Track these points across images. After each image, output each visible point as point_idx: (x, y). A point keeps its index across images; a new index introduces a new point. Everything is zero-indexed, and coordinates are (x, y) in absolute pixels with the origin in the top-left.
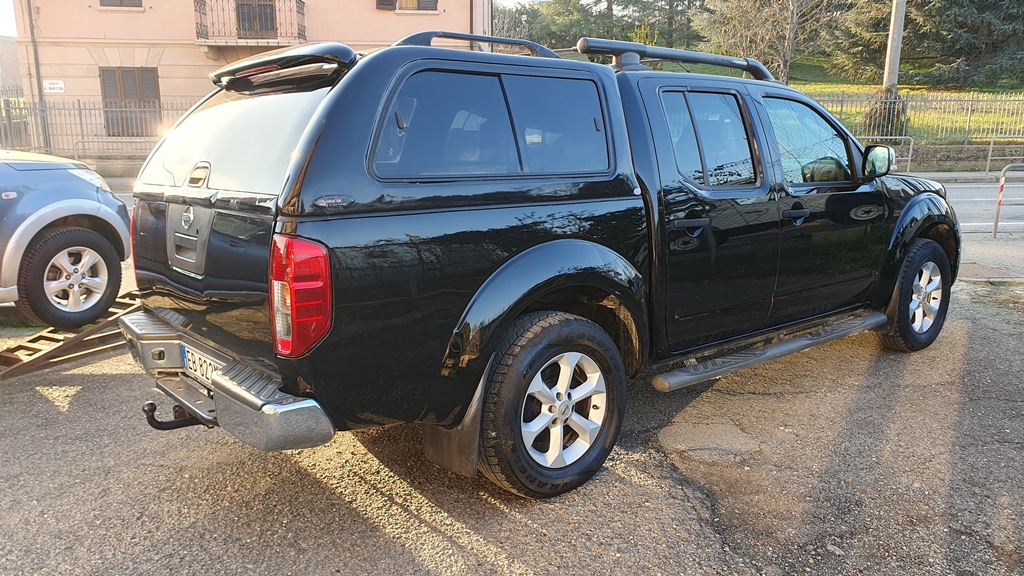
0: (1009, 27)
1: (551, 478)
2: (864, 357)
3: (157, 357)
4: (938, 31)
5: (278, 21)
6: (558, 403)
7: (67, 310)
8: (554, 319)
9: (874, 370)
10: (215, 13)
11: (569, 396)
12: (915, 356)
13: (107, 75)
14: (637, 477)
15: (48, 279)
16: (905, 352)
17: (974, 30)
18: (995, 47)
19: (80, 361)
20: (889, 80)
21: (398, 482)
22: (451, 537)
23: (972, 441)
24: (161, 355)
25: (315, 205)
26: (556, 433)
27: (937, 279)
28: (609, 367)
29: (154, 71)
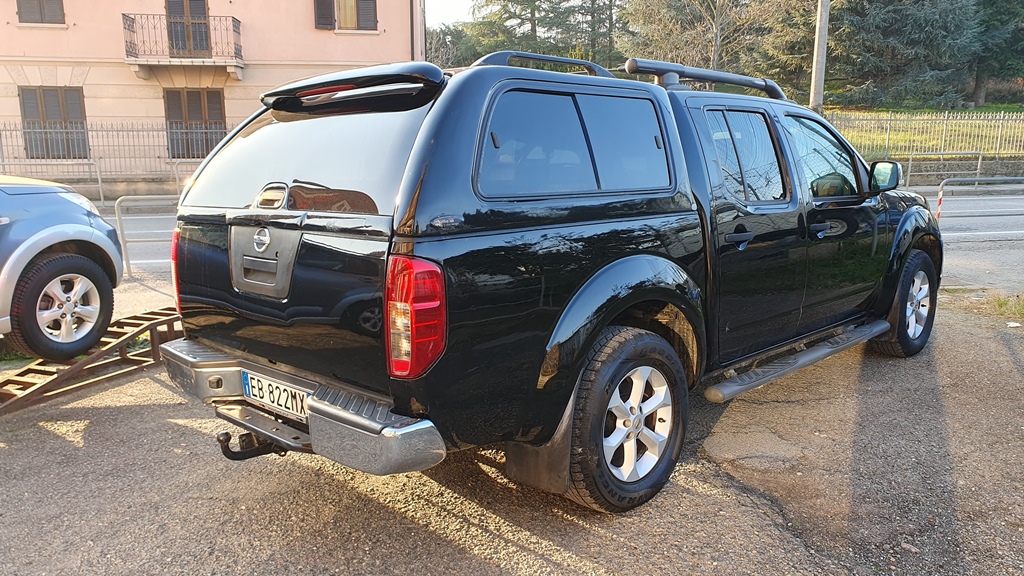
0: (911, 52)
1: (628, 491)
3: (215, 385)
4: (848, 55)
5: (213, 40)
6: (631, 418)
7: (59, 340)
8: (628, 333)
10: (146, 31)
11: (641, 409)
12: (910, 361)
13: (27, 95)
14: (702, 488)
15: (40, 309)
16: (901, 357)
17: (880, 53)
18: (899, 70)
20: (815, 100)
21: (466, 503)
22: (543, 555)
23: (995, 439)
24: (219, 383)
25: (431, 225)
26: (630, 448)
27: (926, 288)
29: (79, 90)
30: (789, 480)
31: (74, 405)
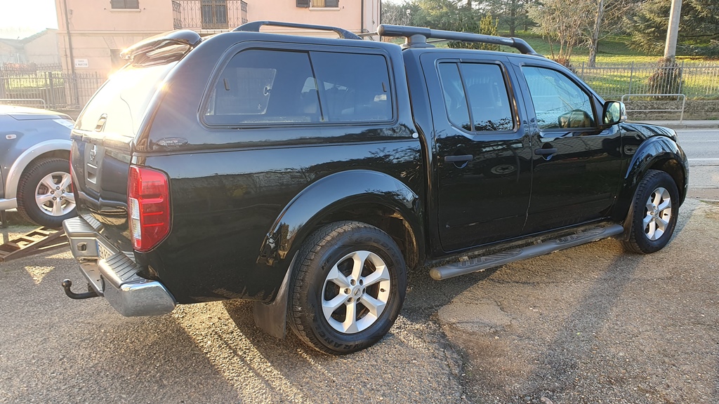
1: (346, 340)
2: (608, 256)
3: (80, 248)
4: (712, 16)
5: (229, 16)
6: (351, 287)
7: (52, 214)
8: (348, 227)
9: (614, 266)
10: (186, 12)
11: (361, 282)
12: (648, 257)
14: (413, 342)
15: (38, 194)
16: (641, 254)
19: (59, 249)
20: (669, 52)
21: (244, 340)
22: (268, 380)
24: (84, 247)
25: (159, 145)
26: (351, 309)
27: (667, 201)
28: (392, 262)
30: (486, 341)
31: (54, 256)
